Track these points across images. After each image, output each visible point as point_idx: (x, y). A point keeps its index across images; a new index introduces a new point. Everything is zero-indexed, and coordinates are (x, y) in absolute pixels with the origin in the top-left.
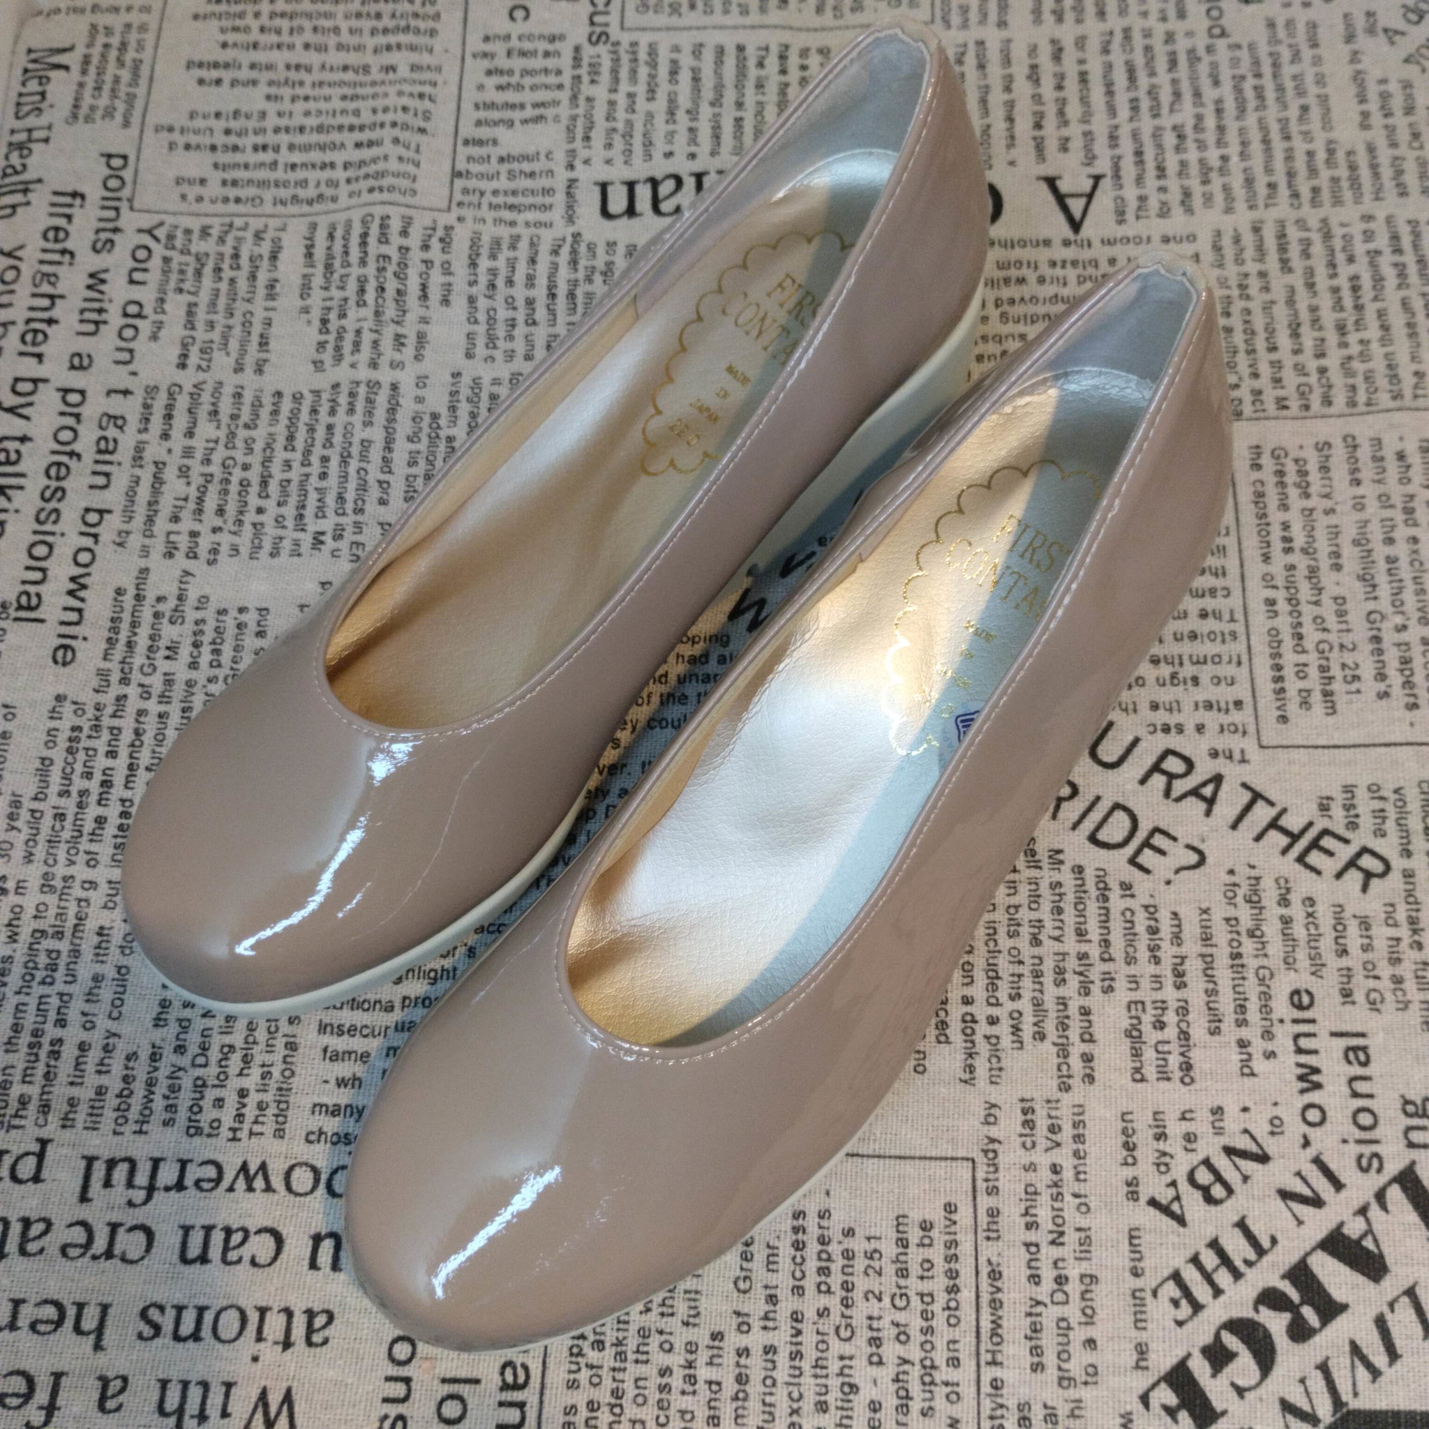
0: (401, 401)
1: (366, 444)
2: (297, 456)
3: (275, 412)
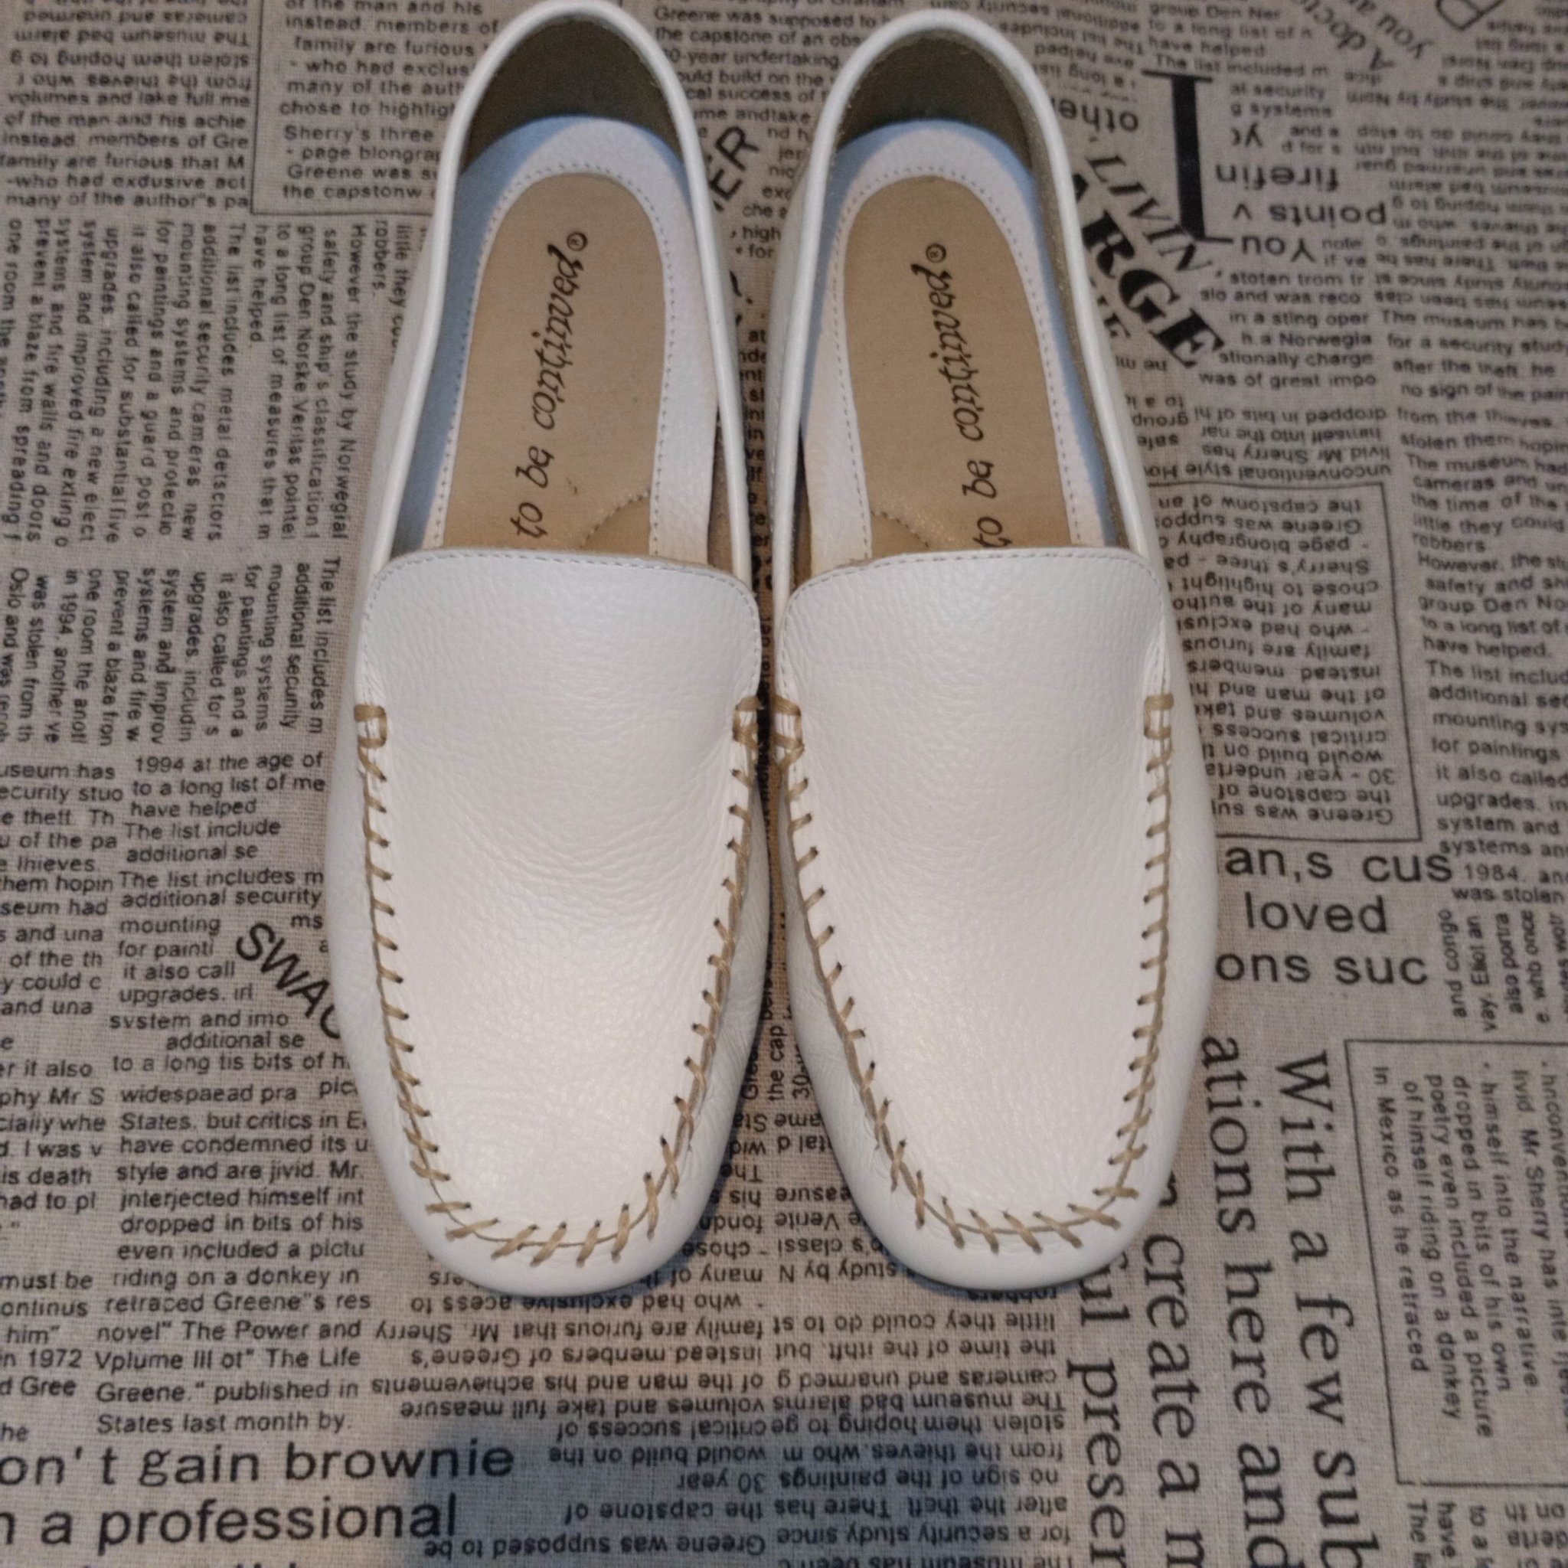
0: (150, 1087)
1: (213, 1122)
2: (221, 1213)
3: (151, 1253)
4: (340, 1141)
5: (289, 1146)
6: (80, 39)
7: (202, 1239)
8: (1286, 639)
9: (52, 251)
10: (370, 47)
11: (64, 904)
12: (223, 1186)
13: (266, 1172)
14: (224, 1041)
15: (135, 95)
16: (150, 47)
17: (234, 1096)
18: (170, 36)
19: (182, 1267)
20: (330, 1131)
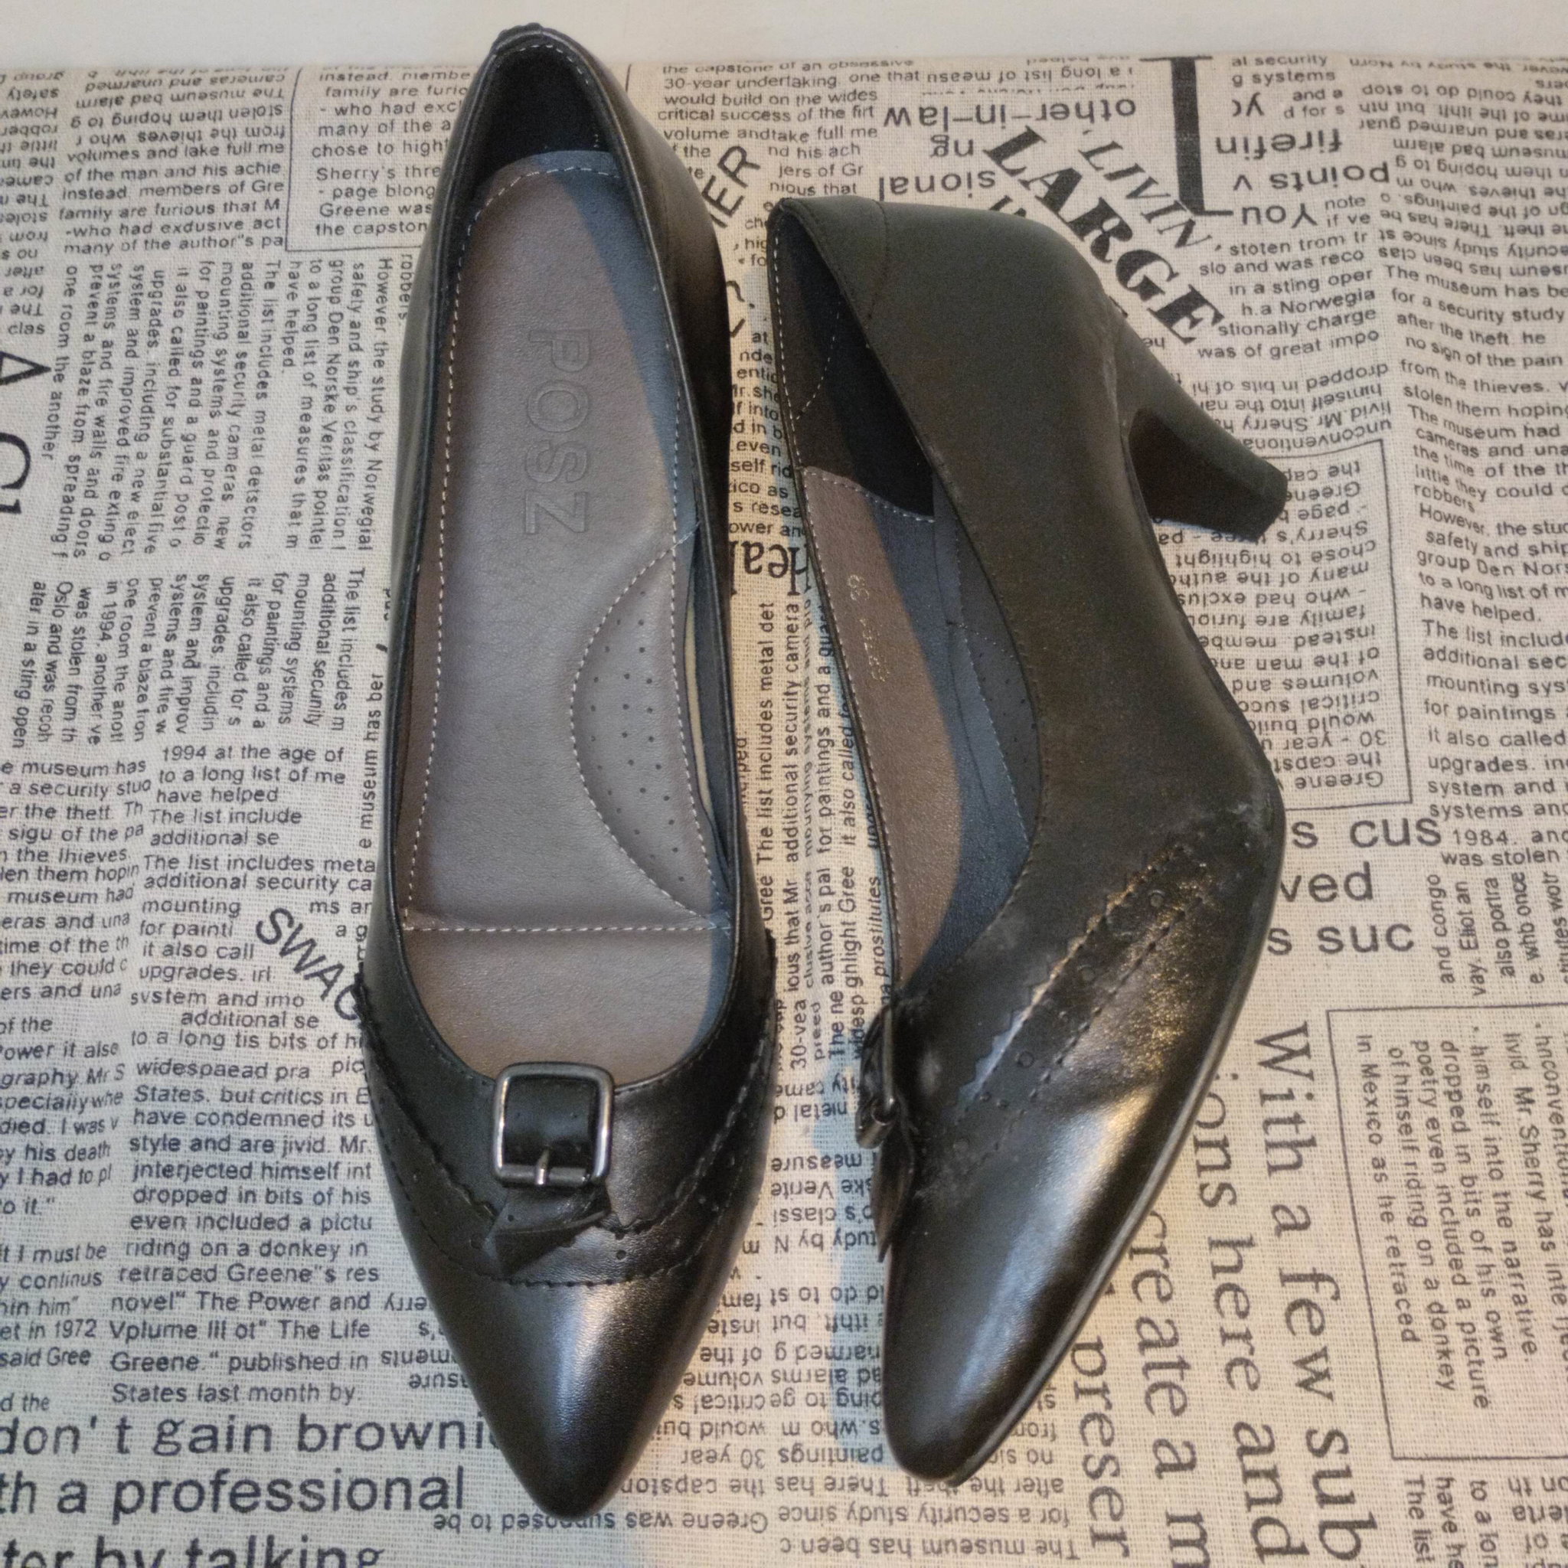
0: (164, 1060)
1: (227, 1096)
2: (233, 1186)
3: (164, 1223)
4: (349, 1117)
5: (301, 1121)
6: (133, 102)
7: (214, 1210)
8: (1282, 609)
9: (103, 295)
10: (394, 92)
11: (102, 893)
12: (236, 1158)
13: (279, 1146)
14: (241, 1020)
15: (181, 149)
16: (195, 106)
17: (249, 1073)
18: (214, 95)
19: (195, 1237)
20: (342, 1108)
